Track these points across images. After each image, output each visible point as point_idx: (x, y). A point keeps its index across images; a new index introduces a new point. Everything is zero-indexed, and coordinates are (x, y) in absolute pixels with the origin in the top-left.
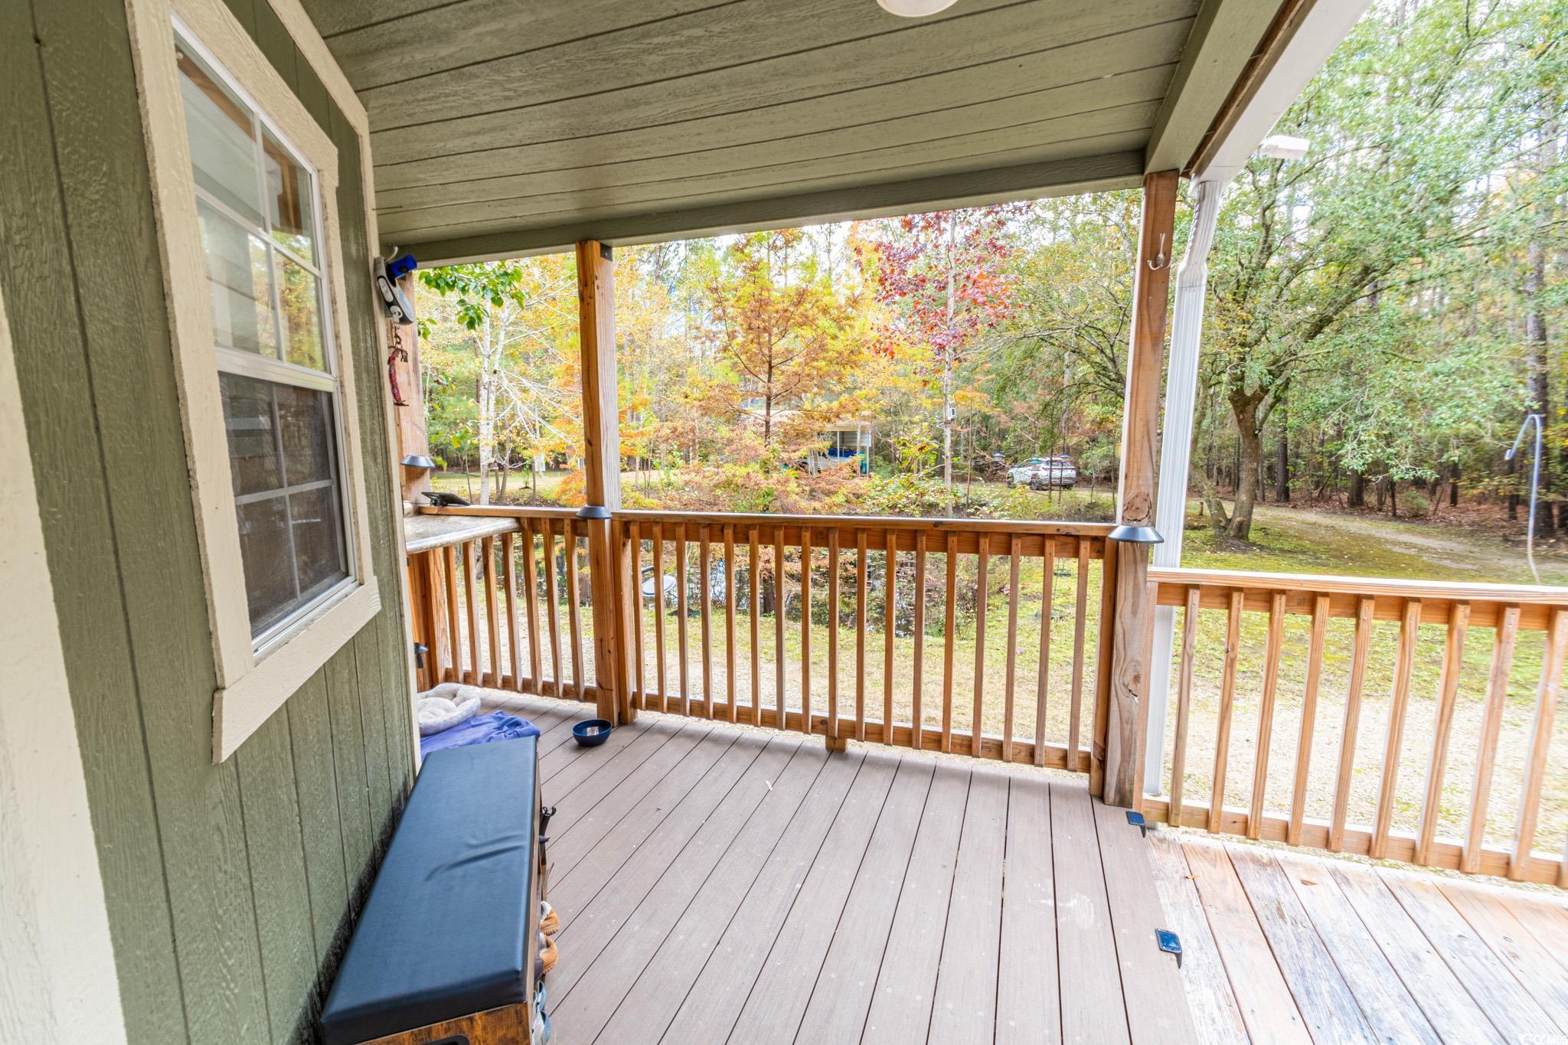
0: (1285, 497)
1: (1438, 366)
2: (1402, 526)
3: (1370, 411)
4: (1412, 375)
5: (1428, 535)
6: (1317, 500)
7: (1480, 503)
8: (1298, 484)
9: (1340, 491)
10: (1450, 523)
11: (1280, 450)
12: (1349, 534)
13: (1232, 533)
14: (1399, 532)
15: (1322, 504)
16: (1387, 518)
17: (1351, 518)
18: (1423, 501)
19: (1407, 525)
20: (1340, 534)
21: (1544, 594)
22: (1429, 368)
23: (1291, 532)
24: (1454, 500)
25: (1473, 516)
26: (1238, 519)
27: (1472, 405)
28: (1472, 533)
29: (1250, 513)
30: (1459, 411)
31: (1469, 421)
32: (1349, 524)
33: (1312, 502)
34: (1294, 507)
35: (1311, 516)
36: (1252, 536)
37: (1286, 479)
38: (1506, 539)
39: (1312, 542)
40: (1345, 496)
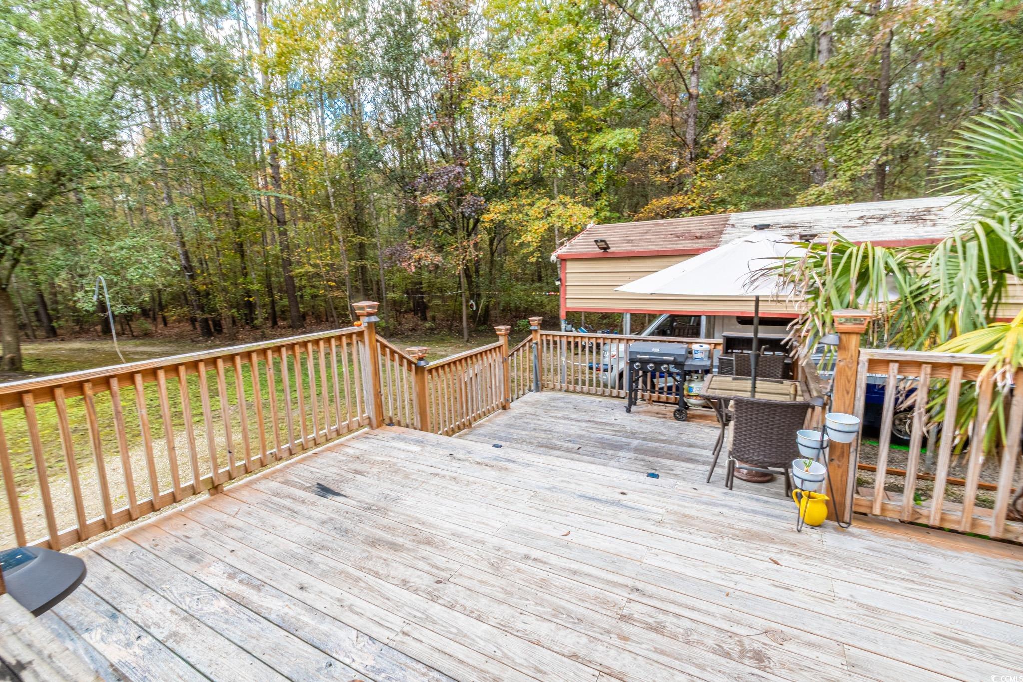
0: (53, 334)
1: (122, 244)
2: (138, 342)
3: (86, 271)
4: (108, 248)
5: (153, 345)
6: (79, 333)
7: (179, 323)
8: (62, 322)
9: (94, 324)
10: (165, 336)
11: (38, 299)
12: (105, 352)
13: (7, 368)
14: (137, 346)
15: (84, 335)
16: (129, 339)
17: (105, 342)
18: (148, 325)
19: (142, 341)
20: (99, 354)
21: (125, 368)
22: (118, 244)
23: (62, 358)
24: (166, 324)
25: (177, 330)
26: (9, 356)
27: (147, 268)
28: (177, 340)
29: (19, 350)
30: (141, 271)
31: (148, 277)
32: (105, 346)
33: (75, 335)
34: (63, 340)
35: (76, 345)
36: (27, 367)
37: (50, 320)
38: (193, 341)
39: (79, 362)
40: (99, 328)
